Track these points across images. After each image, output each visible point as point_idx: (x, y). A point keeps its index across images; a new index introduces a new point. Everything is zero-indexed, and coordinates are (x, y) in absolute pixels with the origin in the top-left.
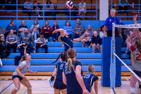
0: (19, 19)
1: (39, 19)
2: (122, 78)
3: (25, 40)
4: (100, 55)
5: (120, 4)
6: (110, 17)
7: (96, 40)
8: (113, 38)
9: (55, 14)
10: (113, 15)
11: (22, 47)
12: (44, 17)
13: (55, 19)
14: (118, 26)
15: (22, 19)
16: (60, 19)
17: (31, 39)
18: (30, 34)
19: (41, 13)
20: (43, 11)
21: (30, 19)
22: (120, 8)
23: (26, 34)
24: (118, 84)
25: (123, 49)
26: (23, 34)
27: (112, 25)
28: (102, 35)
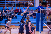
0: (6, 6)
1: (13, 7)
2: (44, 28)
3: (8, 14)
4: (36, 20)
5: (43, 1)
6: (39, 6)
7: (34, 14)
8: (40, 14)
9: (19, 5)
10: (40, 5)
11: (7, 17)
12: (15, 6)
13: (19, 7)
14: (42, 9)
15: (7, 7)
16: (21, 7)
17: (11, 14)
18: (10, 12)
19: (14, 5)
20: (15, 4)
21: (10, 7)
22: (43, 3)
23: (9, 12)
24: (42, 30)
25: (44, 18)
26: (8, 12)
27: (40, 9)
28: (36, 12)
